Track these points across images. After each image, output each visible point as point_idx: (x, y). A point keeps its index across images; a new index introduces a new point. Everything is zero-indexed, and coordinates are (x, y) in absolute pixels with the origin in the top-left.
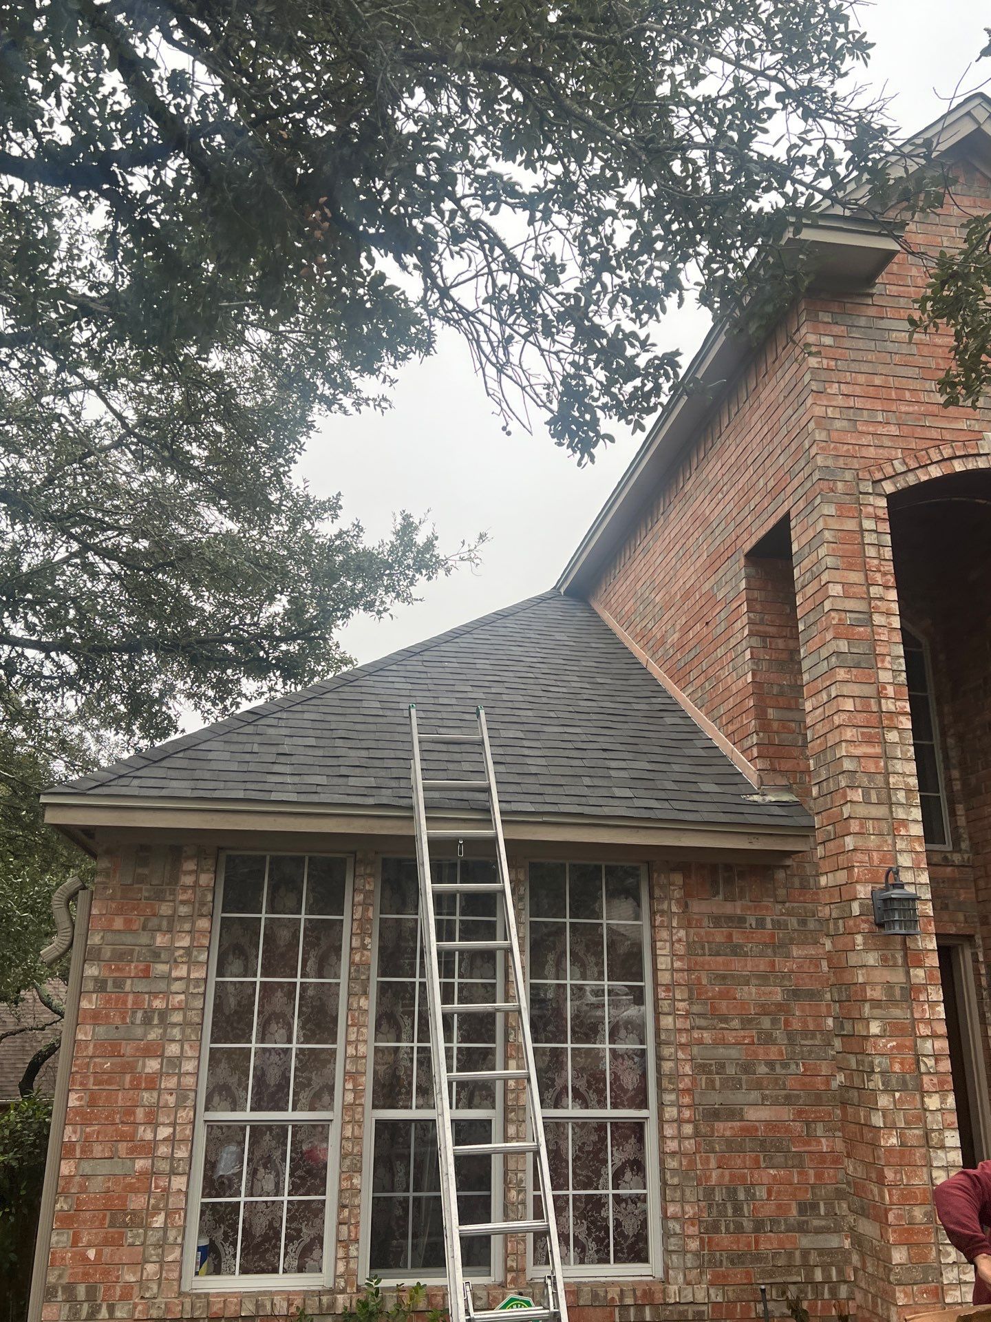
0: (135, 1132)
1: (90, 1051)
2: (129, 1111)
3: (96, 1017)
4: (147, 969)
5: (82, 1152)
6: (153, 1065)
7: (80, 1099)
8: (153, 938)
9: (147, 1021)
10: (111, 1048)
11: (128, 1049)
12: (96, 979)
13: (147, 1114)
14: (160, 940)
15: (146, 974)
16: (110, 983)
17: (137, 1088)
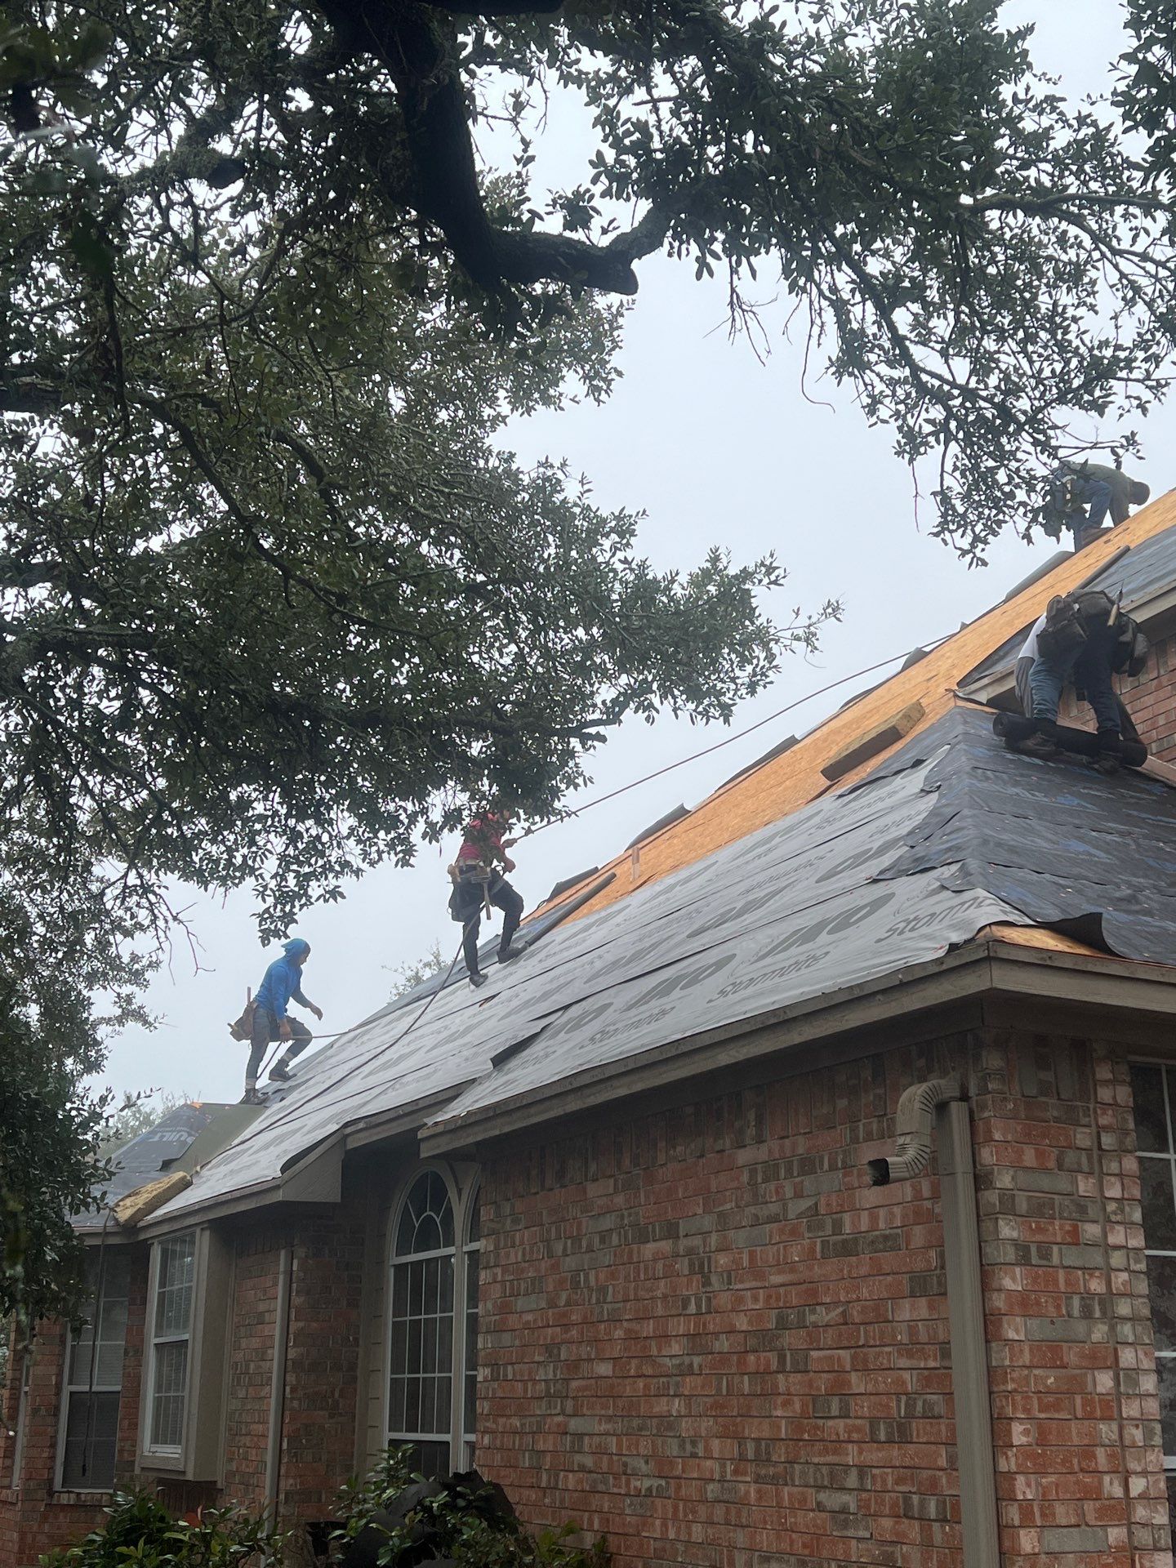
0: (1101, 1483)
1: (1026, 1358)
2: (1088, 1453)
3: (1025, 1304)
4: (1075, 1232)
5: (1043, 1515)
6: (1104, 1382)
7: (1026, 1432)
8: (1075, 1183)
9: (1087, 1314)
10: (1050, 1353)
11: (1071, 1356)
12: (1014, 1242)
13: (1111, 1457)
14: (1085, 1186)
15: (1074, 1239)
16: (1033, 1250)
17: (1089, 1417)
